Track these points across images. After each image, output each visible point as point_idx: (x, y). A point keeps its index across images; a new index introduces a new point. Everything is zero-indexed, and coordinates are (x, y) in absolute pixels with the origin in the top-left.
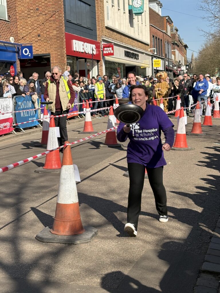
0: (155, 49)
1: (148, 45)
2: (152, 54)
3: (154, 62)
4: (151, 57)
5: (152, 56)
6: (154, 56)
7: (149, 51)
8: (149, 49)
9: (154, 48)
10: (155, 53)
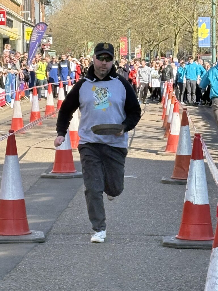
0: (29, 12)
1: (18, 5)
2: (23, 20)
3: (26, 31)
4: (22, 24)
5: (23, 22)
6: (26, 23)
7: (21, 15)
8: (20, 13)
9: (29, 10)
10: (29, 19)
